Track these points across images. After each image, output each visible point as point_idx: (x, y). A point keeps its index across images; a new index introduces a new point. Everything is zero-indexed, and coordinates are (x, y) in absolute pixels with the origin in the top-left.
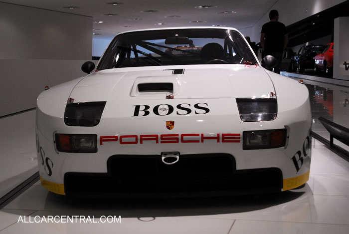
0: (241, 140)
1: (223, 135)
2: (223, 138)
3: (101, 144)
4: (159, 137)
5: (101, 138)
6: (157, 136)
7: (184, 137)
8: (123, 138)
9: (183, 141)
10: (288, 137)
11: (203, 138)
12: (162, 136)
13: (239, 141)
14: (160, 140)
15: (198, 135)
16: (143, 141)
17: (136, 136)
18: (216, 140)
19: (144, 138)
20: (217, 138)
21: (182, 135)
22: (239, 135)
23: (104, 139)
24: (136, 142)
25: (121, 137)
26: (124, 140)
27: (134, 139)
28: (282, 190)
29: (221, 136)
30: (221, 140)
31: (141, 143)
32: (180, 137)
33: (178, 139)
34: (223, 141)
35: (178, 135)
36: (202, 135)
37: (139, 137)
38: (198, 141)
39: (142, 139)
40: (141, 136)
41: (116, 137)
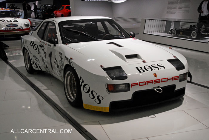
0: (179, 78)
2: (174, 78)
3: (132, 87)
4: (153, 81)
5: (132, 84)
6: (152, 81)
7: (162, 80)
8: (140, 84)
9: (162, 82)
11: (168, 79)
12: (154, 80)
14: (154, 82)
15: (166, 78)
17: (145, 82)
19: (148, 82)
20: (172, 79)
21: (161, 79)
22: (178, 76)
23: (133, 85)
24: (145, 85)
25: (139, 83)
26: (141, 84)
27: (144, 83)
31: (147, 84)
32: (160, 80)
33: (160, 81)
34: (174, 80)
35: (159, 79)
36: (167, 78)
37: (146, 82)
38: (166, 81)
39: (147, 83)
40: (147, 82)
41: (137, 83)
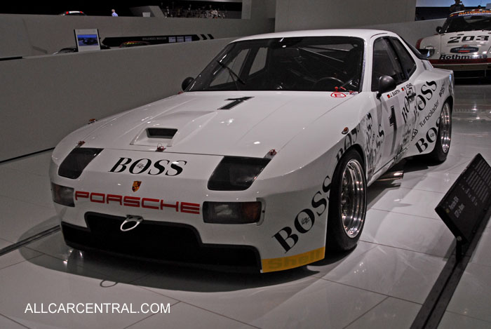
0: (201, 211)
1: (182, 203)
2: (182, 207)
3: (76, 199)
4: (123, 198)
5: (77, 192)
6: (121, 197)
7: (145, 201)
9: (143, 206)
10: (264, 212)
11: (163, 205)
12: (126, 197)
13: (198, 213)
14: (125, 201)
15: (158, 201)
16: (109, 201)
17: (103, 195)
18: (175, 209)
19: (110, 198)
20: (176, 207)
21: (144, 199)
22: (198, 205)
24: (103, 202)
25: (92, 194)
26: (94, 197)
27: (101, 198)
28: (262, 271)
29: (180, 204)
30: (179, 209)
32: (141, 201)
33: (138, 202)
34: (182, 211)
35: (139, 199)
36: (162, 201)
37: (106, 197)
38: (157, 208)
39: (108, 200)
40: (109, 196)
41: (88, 193)
